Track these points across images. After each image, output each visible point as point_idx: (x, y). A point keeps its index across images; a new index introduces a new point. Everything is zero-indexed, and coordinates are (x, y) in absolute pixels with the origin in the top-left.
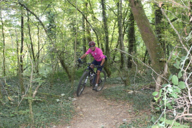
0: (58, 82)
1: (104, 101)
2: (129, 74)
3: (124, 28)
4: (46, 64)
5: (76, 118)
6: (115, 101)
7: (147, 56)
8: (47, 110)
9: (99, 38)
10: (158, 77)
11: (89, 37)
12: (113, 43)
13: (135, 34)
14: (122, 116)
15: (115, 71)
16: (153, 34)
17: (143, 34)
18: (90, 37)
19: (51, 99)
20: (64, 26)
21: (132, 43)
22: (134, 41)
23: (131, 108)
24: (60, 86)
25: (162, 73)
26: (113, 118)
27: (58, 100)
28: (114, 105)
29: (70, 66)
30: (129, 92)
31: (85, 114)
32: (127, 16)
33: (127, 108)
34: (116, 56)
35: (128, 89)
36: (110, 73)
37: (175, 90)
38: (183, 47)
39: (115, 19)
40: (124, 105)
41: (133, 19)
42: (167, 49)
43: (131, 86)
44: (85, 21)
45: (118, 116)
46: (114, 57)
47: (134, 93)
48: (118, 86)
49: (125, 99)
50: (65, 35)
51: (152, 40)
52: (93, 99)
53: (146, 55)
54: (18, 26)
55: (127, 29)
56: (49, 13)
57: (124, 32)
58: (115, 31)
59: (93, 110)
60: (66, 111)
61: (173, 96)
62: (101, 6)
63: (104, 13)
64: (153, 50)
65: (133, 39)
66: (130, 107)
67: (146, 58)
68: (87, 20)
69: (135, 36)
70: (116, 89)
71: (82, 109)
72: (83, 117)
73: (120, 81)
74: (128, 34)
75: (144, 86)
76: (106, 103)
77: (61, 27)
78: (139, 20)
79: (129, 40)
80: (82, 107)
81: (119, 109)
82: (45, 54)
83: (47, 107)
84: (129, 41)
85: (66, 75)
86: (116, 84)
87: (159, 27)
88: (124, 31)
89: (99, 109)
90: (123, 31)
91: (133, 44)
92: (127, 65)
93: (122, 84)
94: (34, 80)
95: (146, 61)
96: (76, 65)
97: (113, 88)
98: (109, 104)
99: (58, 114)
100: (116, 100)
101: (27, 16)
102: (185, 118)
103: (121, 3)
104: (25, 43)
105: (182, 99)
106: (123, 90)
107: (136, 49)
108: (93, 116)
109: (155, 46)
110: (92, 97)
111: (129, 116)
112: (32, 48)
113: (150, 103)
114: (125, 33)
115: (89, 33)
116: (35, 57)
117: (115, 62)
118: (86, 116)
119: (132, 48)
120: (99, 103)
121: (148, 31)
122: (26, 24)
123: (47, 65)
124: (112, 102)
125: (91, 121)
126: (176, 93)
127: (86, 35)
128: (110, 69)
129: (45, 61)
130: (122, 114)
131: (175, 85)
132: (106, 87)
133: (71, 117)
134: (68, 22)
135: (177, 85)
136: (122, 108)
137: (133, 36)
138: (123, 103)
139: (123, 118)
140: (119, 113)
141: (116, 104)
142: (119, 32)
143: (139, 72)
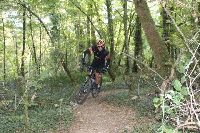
0: (60, 87)
1: (107, 106)
3: (131, 31)
4: (49, 67)
5: (76, 124)
6: (118, 106)
8: (45, 116)
11: (94, 39)
12: (119, 46)
14: (125, 123)
15: (120, 75)
16: (159, 37)
17: (148, 36)
19: (50, 104)
20: (69, 28)
22: (140, 45)
23: (134, 115)
25: (168, 78)
26: (114, 125)
27: (56, 105)
28: (117, 111)
30: (133, 98)
31: (85, 120)
32: (134, 18)
33: (131, 114)
34: (121, 60)
35: (133, 94)
36: (115, 77)
37: (177, 96)
38: (189, 50)
39: (120, 21)
40: (127, 111)
42: (175, 53)
43: (136, 92)
44: (90, 23)
45: (120, 123)
46: (120, 61)
47: (138, 99)
48: (122, 91)
49: (129, 105)
51: (157, 43)
52: (95, 104)
53: (153, 59)
54: (20, 28)
56: (53, 14)
58: (120, 33)
59: (94, 116)
60: (66, 117)
61: (175, 103)
63: (109, 15)
64: (159, 54)
65: (140, 42)
66: (133, 113)
67: (153, 63)
68: (92, 23)
69: (141, 39)
70: (120, 94)
71: (83, 115)
72: (83, 123)
73: (125, 86)
74: (135, 37)
75: (149, 91)
76: (108, 109)
77: (65, 30)
78: (144, 22)
79: (135, 43)
80: (83, 113)
81: (122, 116)
82: (48, 57)
83: (46, 112)
85: (69, 79)
86: (121, 89)
87: (167, 30)
88: (131, 33)
89: (100, 115)
91: (140, 47)
92: (132, 69)
93: (127, 89)
95: (152, 65)
97: (117, 93)
98: (112, 110)
99: (57, 120)
100: (119, 105)
101: (29, 17)
102: (189, 127)
104: (27, 45)
105: (185, 106)
106: (127, 96)
107: (142, 52)
109: (161, 50)
110: (94, 102)
111: (132, 123)
112: (34, 51)
114: (132, 36)
116: (37, 60)
117: (121, 66)
118: (86, 123)
119: (138, 52)
120: (101, 108)
121: (153, 34)
122: (28, 25)
124: (115, 108)
125: (91, 128)
126: (178, 100)
127: (90, 37)
128: (115, 73)
129: (48, 65)
130: (124, 121)
131: (178, 91)
132: (110, 92)
133: (70, 124)
134: (72, 24)
135: (180, 91)
136: (124, 115)
137: (139, 39)
138: (126, 109)
139: (126, 125)
140: (121, 120)
141: (118, 110)
142: (125, 35)
143: (144, 77)
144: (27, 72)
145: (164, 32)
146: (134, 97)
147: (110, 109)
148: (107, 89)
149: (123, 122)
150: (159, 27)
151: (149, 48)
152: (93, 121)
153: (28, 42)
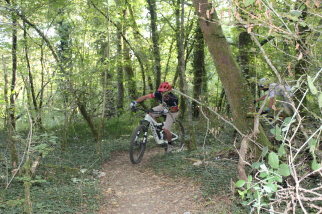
0: (75, 143)
1: (153, 177)
2: (194, 131)
3: (187, 52)
4: (55, 108)
5: (106, 209)
6: (170, 177)
7: (224, 98)
8: (55, 196)
9: (145, 68)
10: (243, 141)
12: (168, 75)
13: (205, 60)
14: (183, 205)
16: (235, 67)
17: (219, 66)
18: (129, 66)
19: (62, 175)
20: (87, 45)
21: (200, 76)
22: (203, 73)
23: (197, 192)
24: (77, 150)
25: (250, 132)
27: (75, 180)
28: (170, 186)
29: (95, 113)
30: (195, 164)
31: (120, 202)
32: (192, 31)
33: (192, 191)
35: (193, 157)
37: (273, 177)
39: (171, 36)
40: (186, 185)
41: (202, 37)
43: (198, 152)
44: (122, 38)
45: (175, 207)
47: (203, 166)
49: (188, 175)
50: (88, 62)
51: (233, 76)
52: (134, 173)
53: (222, 97)
54: (7, 45)
55: (192, 53)
56: (61, 23)
57: (187, 58)
58: (171, 56)
60: (89, 197)
62: (149, 15)
63: (153, 27)
64: (235, 94)
65: (202, 70)
66: (195, 190)
68: (124, 39)
69: (204, 64)
71: (115, 193)
72: (117, 207)
74: (194, 61)
75: (220, 152)
76: (155, 182)
78: (212, 42)
79: (195, 71)
80: (116, 189)
81: (178, 193)
82: (54, 91)
83: (56, 189)
84: (194, 73)
85: (89, 130)
87: (245, 51)
88: (188, 55)
89: (143, 191)
90: (185, 55)
91: (202, 77)
94: (33, 149)
96: (105, 112)
98: (161, 184)
99: (75, 202)
100: (172, 175)
101: (22, 29)
103: (183, 10)
104: (19, 73)
105: (285, 191)
106: (185, 160)
107: (206, 86)
108: (133, 205)
109: (239, 88)
110: (132, 170)
111: (195, 206)
112: (31, 82)
113: (229, 184)
114: (189, 60)
115: (128, 58)
116: (36, 98)
118: (123, 206)
119: (199, 85)
120: (144, 180)
121: (227, 62)
122: (21, 41)
123: (55, 110)
124: (166, 180)
127: (122, 62)
130: (182, 202)
131: (274, 170)
132: (157, 152)
133: (98, 209)
134: (93, 38)
135: (276, 170)
136: (182, 192)
137: (201, 64)
138: (185, 181)
139: (185, 210)
140: (177, 200)
141: (172, 184)
142: (178, 57)
143: (212, 131)
144: (18, 118)
145: (241, 54)
146: (196, 162)
147: (159, 181)
148: (151, 146)
149: (181, 204)
150: (232, 44)
151: (216, 78)
152: (134, 204)
153: (20, 69)
